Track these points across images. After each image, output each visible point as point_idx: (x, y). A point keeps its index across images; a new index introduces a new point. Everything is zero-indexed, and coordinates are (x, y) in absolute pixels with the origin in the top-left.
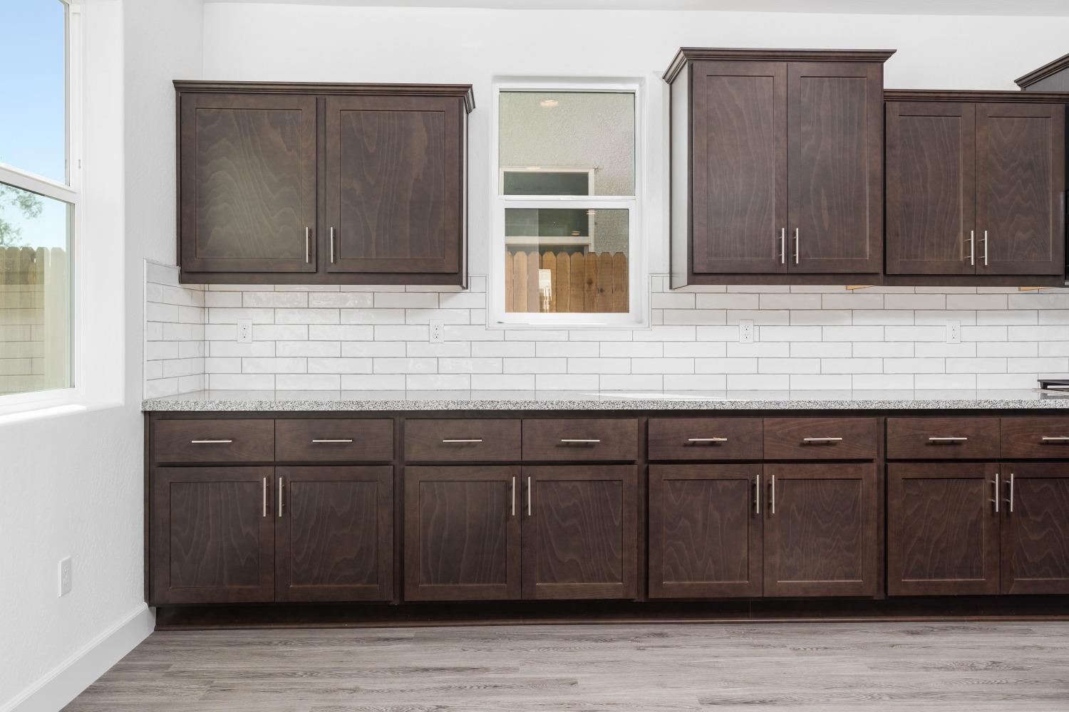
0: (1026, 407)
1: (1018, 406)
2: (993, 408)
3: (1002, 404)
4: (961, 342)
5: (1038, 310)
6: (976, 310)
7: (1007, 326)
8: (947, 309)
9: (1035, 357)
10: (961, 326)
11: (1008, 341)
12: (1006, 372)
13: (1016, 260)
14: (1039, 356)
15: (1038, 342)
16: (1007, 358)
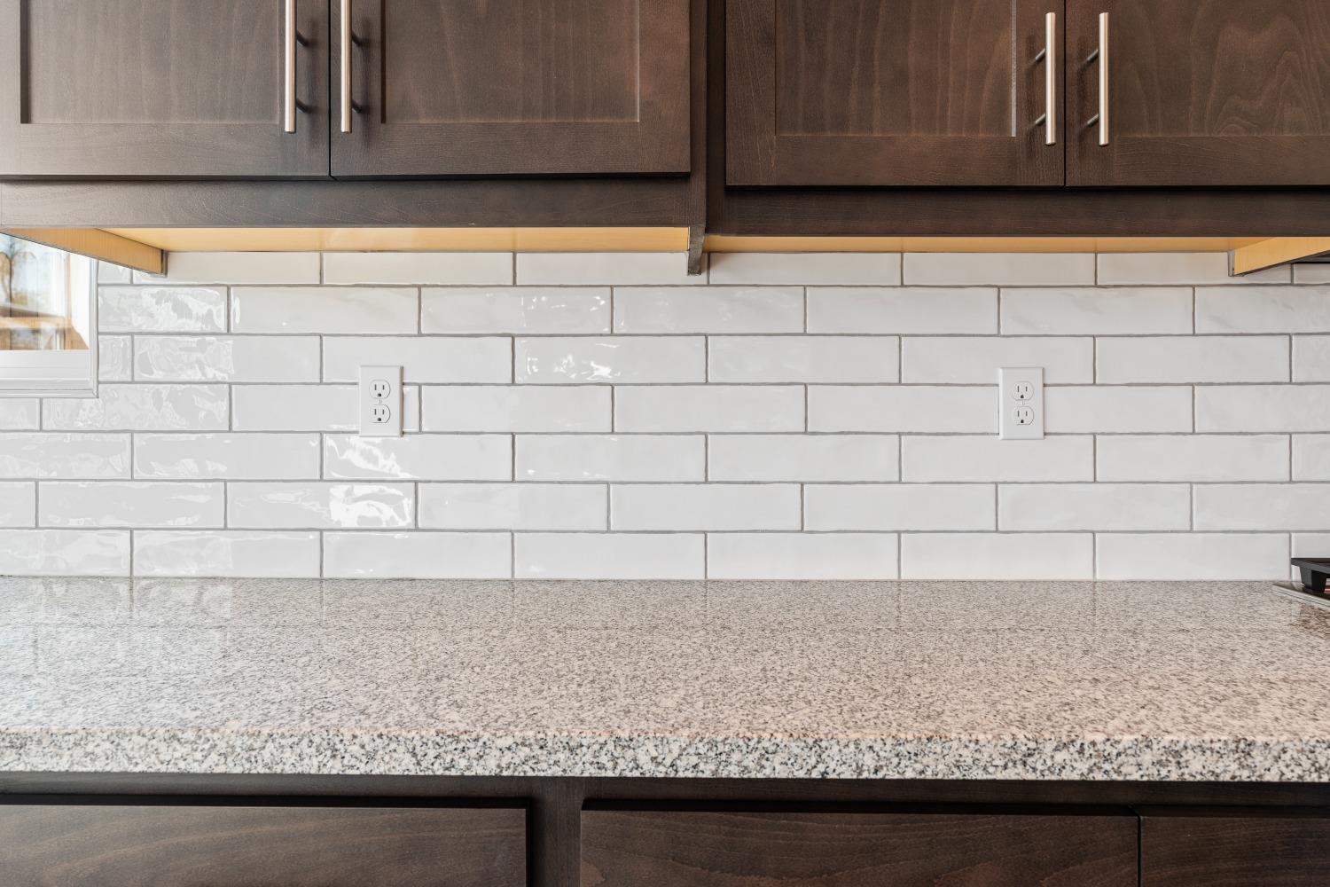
0: (1272, 777)
1: (1229, 770)
2: (1099, 776)
3: (1147, 758)
4: (1045, 434)
5: (1290, 335)
6: (1094, 337)
7: (1192, 385)
8: (1002, 333)
9: (1282, 483)
10: (1045, 385)
11: (1194, 433)
12: (1188, 529)
13: (1220, 135)
14: (1293, 479)
15: (1290, 434)
16: (1191, 483)
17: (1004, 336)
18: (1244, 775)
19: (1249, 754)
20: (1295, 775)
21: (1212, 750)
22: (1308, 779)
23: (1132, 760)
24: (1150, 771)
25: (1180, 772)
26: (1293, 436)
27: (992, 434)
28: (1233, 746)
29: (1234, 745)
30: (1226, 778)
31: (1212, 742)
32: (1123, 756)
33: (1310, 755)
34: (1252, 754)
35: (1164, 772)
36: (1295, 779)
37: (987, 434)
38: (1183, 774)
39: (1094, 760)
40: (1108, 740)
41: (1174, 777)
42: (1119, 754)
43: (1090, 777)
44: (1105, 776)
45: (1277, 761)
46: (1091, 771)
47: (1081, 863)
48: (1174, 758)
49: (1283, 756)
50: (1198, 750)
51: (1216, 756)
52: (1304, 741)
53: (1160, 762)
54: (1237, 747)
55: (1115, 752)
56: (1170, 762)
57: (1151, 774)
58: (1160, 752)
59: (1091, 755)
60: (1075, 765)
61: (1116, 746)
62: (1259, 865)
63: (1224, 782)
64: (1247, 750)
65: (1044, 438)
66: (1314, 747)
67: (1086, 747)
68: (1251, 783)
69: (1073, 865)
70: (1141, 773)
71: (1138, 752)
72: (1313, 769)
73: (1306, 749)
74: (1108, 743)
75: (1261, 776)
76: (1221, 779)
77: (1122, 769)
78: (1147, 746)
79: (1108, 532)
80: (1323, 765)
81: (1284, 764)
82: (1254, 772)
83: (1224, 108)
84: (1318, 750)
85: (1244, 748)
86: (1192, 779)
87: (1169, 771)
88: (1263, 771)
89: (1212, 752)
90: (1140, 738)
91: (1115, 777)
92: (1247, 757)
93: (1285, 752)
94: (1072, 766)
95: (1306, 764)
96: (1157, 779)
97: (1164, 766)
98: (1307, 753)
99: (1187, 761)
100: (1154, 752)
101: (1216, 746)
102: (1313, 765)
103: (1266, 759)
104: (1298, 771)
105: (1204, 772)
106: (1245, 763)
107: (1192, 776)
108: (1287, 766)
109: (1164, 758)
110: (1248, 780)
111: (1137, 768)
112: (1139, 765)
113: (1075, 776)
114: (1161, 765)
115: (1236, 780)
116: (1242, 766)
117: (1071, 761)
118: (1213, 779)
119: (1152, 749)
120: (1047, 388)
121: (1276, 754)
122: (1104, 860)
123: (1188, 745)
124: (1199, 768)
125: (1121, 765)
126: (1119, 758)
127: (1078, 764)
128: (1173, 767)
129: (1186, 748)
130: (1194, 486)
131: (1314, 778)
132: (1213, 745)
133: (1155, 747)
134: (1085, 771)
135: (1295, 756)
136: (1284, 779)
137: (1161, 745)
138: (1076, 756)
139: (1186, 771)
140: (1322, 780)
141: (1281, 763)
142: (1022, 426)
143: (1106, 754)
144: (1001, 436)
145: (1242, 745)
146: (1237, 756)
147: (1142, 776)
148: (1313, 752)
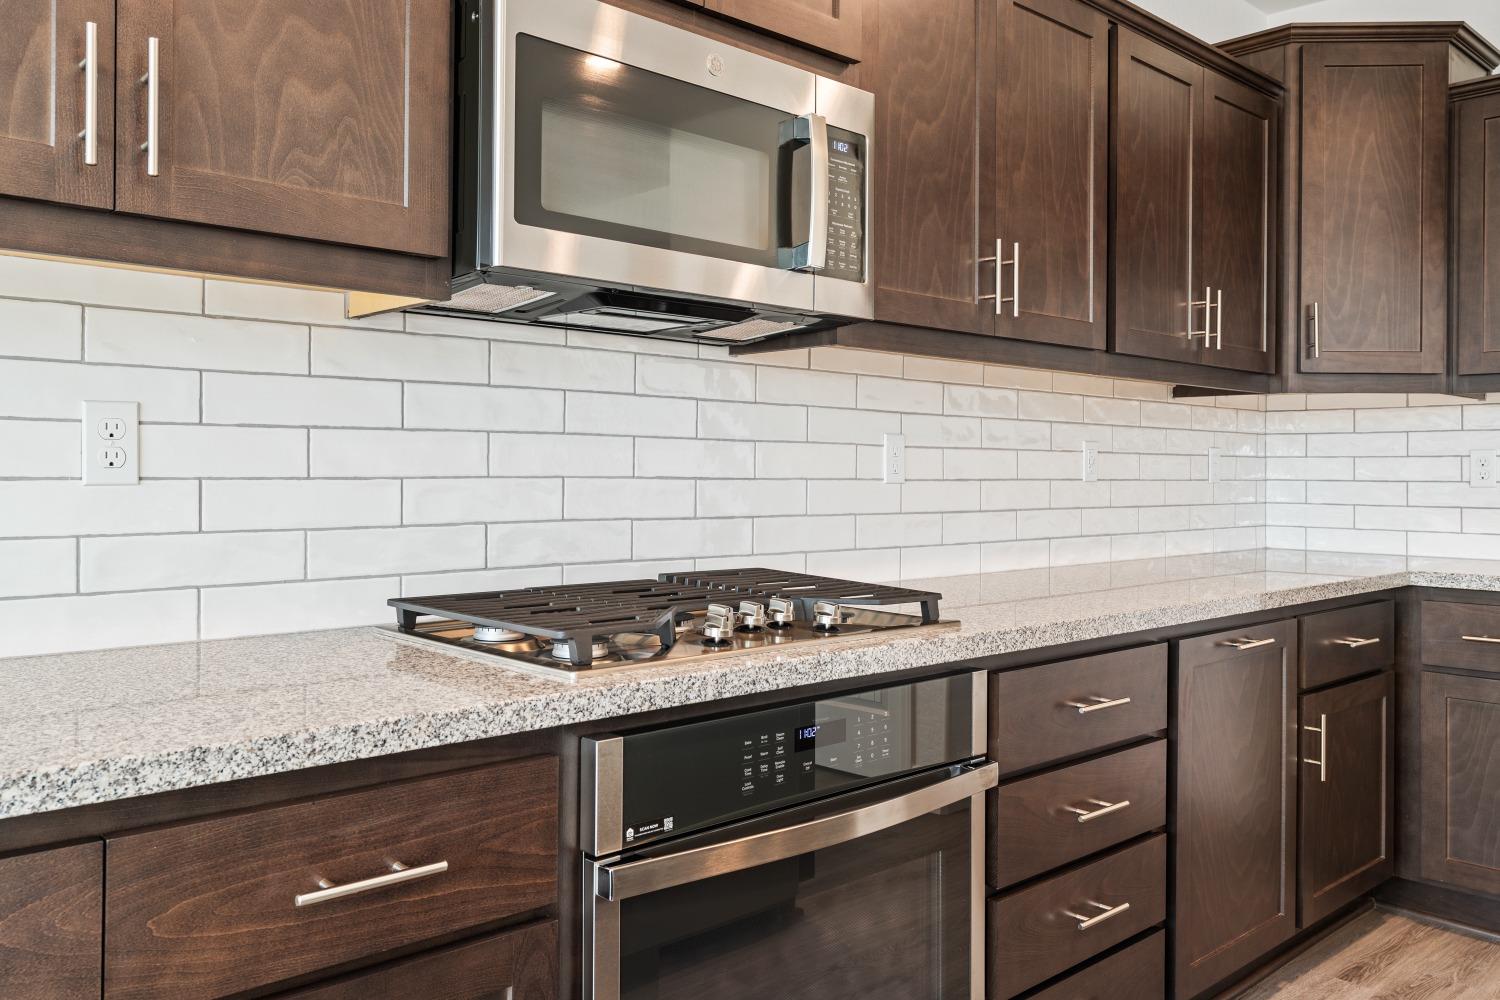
0: (224, 777)
4: (140, 479)
5: (402, 382)
6: (201, 371)
7: (308, 428)
8: (87, 360)
9: (393, 527)
10: (140, 423)
11: (308, 478)
12: (302, 577)
13: (285, 184)
14: (405, 523)
15: (402, 479)
16: (305, 530)
17: (89, 363)
18: (199, 780)
19: (204, 760)
20: (245, 772)
21: (168, 762)
22: (256, 774)
23: (88, 785)
24: (107, 792)
25: (137, 788)
26: (404, 481)
27: (72, 479)
28: (189, 756)
29: (190, 754)
30: (182, 785)
31: (169, 755)
32: (78, 782)
33: (259, 753)
34: (207, 760)
35: (121, 791)
36: (245, 776)
37: (66, 479)
38: (140, 789)
39: (46, 792)
40: (63, 769)
41: (131, 793)
42: (74, 781)
43: (43, 809)
44: (59, 805)
45: (229, 762)
46: (43, 802)
47: (41, 899)
48: (131, 775)
49: (235, 757)
50: (155, 764)
51: (172, 767)
52: (254, 741)
53: (116, 782)
54: (193, 756)
55: (70, 780)
56: (127, 780)
57: (110, 795)
58: (117, 772)
59: (43, 787)
60: (25, 799)
61: (71, 773)
62: (222, 860)
63: (180, 790)
64: (202, 756)
65: (139, 484)
66: (262, 745)
67: (38, 780)
68: (206, 786)
69: (31, 902)
70: (97, 795)
71: (94, 776)
72: (261, 764)
73: (255, 747)
74: (63, 773)
75: (214, 778)
76: (177, 787)
77: (77, 795)
78: (104, 769)
79: (215, 586)
80: (269, 759)
81: (235, 764)
82: (208, 776)
83: (287, 158)
84: (265, 747)
85: (199, 755)
86: (149, 792)
87: (126, 789)
88: (216, 774)
89: (169, 764)
90: (96, 762)
91: (70, 804)
92: (202, 763)
93: (236, 754)
94: (22, 801)
95: (255, 761)
96: (114, 798)
97: (121, 785)
98: (256, 751)
99: (144, 777)
100: (112, 773)
101: (173, 758)
102: (261, 761)
103: (219, 762)
104: (248, 768)
105: (161, 783)
106: (200, 769)
107: (149, 789)
108: (238, 765)
109: (121, 777)
110: (203, 783)
111: (93, 791)
112: (95, 788)
113: (26, 811)
114: (118, 785)
115: (192, 786)
116: (197, 772)
117: (21, 796)
118: (169, 788)
119: (109, 771)
120: (142, 426)
121: (228, 756)
122: (66, 890)
123: (146, 761)
124: (157, 781)
125: (76, 791)
126: (74, 785)
127: (30, 797)
128: (130, 784)
129: (143, 764)
130: (309, 533)
131: (262, 772)
132: (170, 758)
133: (112, 768)
134: (37, 804)
135: (246, 756)
136: (236, 777)
137: (118, 765)
138: (27, 790)
139: (143, 785)
140: (269, 773)
141: (233, 764)
142: (112, 470)
143: (60, 783)
144: (84, 481)
145: (197, 754)
146: (192, 764)
147: (98, 798)
148: (261, 749)
